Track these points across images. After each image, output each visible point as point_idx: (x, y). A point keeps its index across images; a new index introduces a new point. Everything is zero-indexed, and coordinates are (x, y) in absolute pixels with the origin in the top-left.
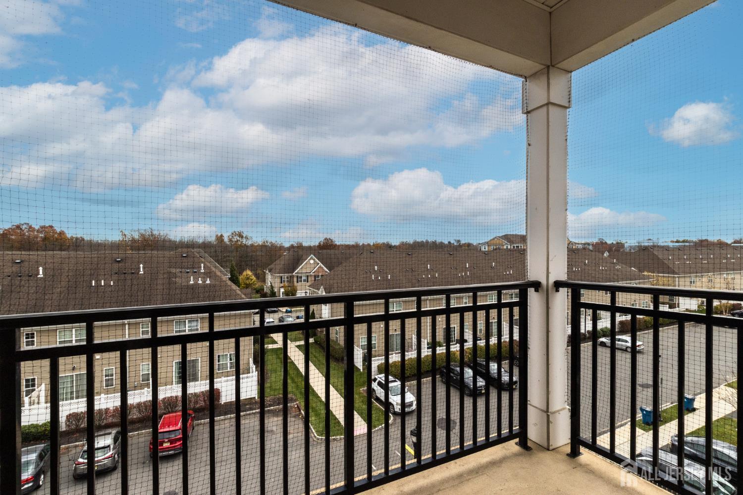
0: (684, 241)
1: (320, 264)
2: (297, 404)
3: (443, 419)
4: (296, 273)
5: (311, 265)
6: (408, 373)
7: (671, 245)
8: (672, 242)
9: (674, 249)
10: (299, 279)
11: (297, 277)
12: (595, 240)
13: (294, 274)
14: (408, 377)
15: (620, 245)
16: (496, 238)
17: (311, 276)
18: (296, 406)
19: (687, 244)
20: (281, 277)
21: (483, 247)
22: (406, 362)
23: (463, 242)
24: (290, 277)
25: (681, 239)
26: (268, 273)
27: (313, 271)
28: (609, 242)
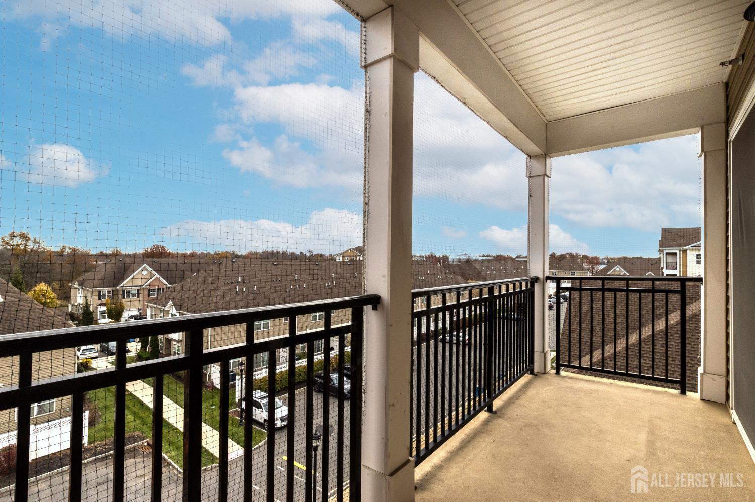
0: (487, 256)
1: (157, 276)
2: (147, 442)
3: (320, 425)
4: (121, 287)
5: (143, 276)
6: (278, 387)
7: (480, 258)
8: (480, 256)
9: (481, 262)
10: (126, 294)
11: (124, 291)
12: (427, 254)
13: (118, 288)
14: (279, 391)
15: (445, 259)
16: (350, 249)
17: (144, 289)
18: (146, 444)
19: (489, 258)
20: (100, 292)
21: (338, 258)
22: (277, 376)
23: (315, 253)
24: (113, 291)
25: (486, 255)
26: (76, 288)
27: (146, 284)
28: (438, 256)
